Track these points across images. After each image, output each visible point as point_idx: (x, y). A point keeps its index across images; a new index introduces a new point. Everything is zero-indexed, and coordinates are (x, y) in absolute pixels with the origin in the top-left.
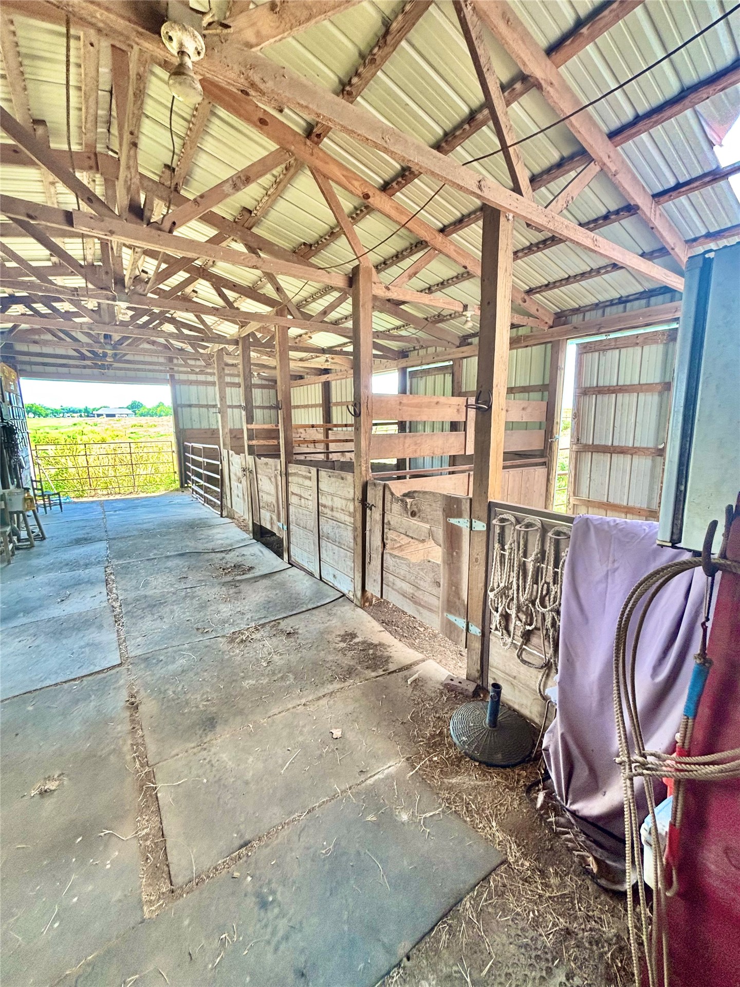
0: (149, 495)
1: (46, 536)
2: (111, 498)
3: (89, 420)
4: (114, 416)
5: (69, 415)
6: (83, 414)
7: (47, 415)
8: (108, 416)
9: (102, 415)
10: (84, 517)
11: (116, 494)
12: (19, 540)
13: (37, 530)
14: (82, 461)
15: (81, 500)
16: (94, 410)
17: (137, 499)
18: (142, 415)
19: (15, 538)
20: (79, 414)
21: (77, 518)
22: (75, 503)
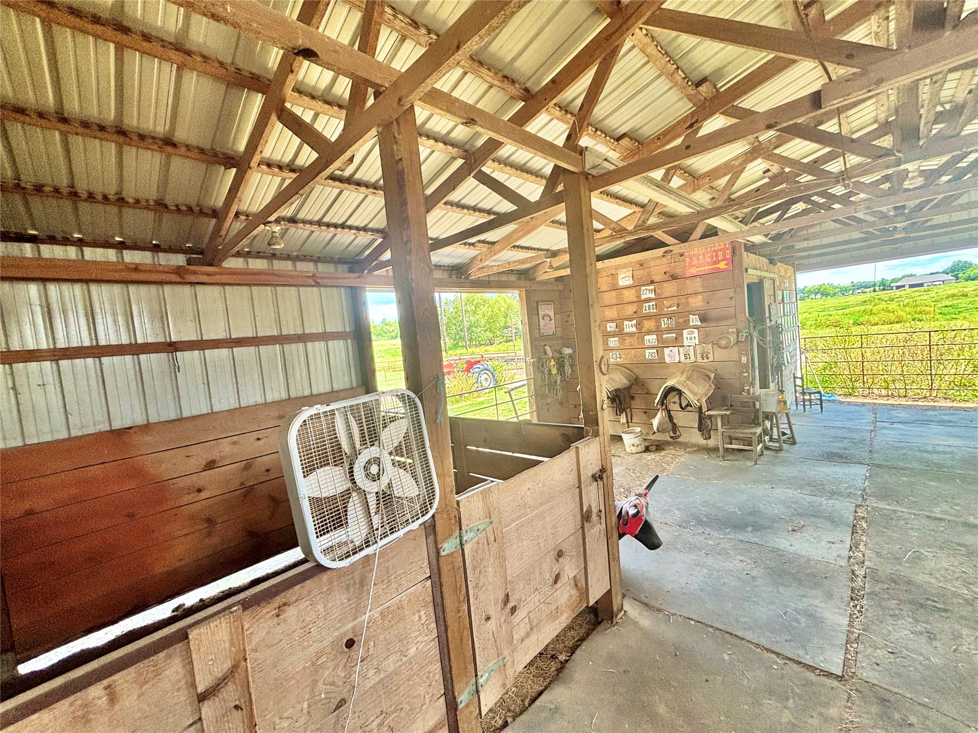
0: (955, 404)
1: (797, 440)
2: (891, 401)
3: (884, 295)
4: (921, 285)
5: (859, 291)
6: (877, 288)
7: (835, 294)
8: (911, 286)
9: (904, 286)
10: (849, 424)
11: (900, 396)
12: (771, 440)
13: (788, 432)
14: (856, 354)
15: (852, 399)
16: (893, 281)
17: (934, 408)
18: (968, 279)
19: (767, 438)
20: (872, 289)
21: (838, 424)
22: (841, 403)
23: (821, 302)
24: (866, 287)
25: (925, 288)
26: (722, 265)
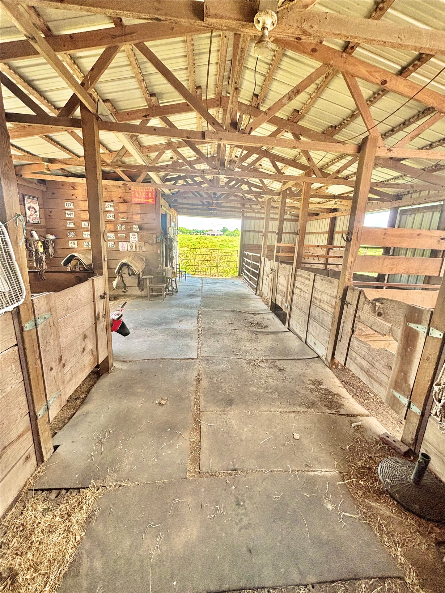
0: (223, 278)
1: (178, 291)
2: (207, 277)
3: (204, 237)
4: (214, 235)
6: (201, 233)
7: (187, 233)
8: (212, 235)
10: (194, 284)
12: (168, 291)
13: (175, 288)
14: (197, 257)
15: (195, 276)
16: (206, 231)
17: (218, 279)
18: (227, 235)
19: (167, 290)
21: (191, 284)
22: (191, 277)
23: (182, 236)
24: (197, 232)
25: (215, 236)
26: (150, 201)
